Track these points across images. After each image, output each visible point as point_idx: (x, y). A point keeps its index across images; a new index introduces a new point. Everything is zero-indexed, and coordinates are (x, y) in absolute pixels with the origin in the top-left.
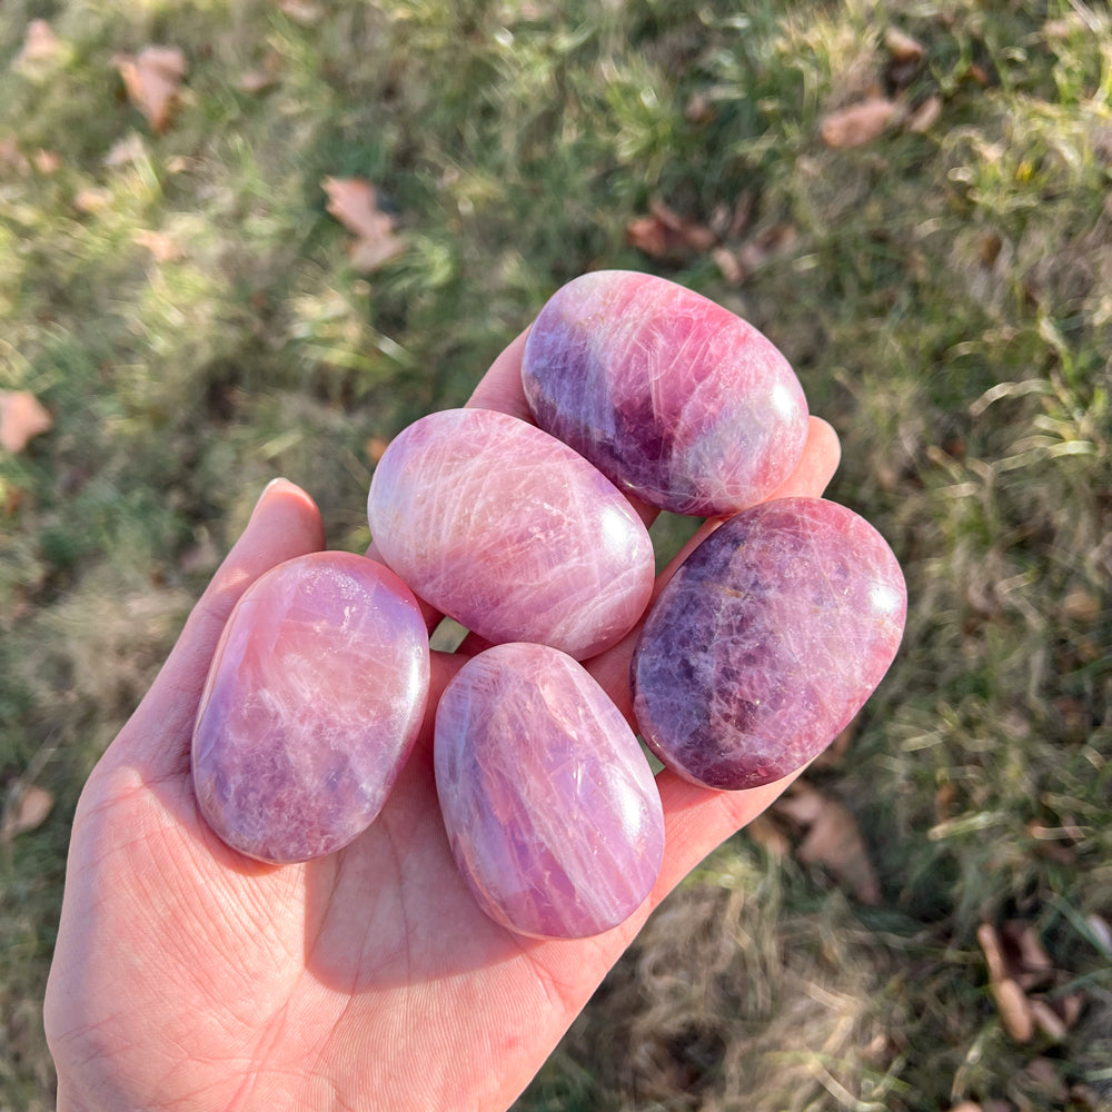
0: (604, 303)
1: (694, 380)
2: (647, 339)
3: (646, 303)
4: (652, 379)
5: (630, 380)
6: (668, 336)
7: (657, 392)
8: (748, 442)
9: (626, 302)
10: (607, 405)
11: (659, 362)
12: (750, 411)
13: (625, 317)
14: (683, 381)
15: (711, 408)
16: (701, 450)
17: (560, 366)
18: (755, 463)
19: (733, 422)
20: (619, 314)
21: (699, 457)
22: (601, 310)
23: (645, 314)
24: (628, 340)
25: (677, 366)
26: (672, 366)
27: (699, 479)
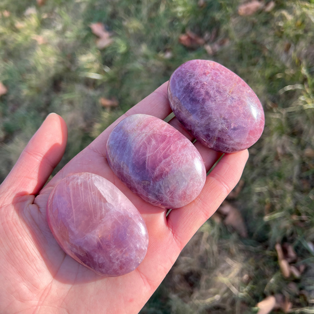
0: (137, 125)
1: (162, 158)
2: (149, 141)
3: (152, 128)
4: (148, 155)
5: (140, 154)
6: (157, 141)
7: (148, 159)
8: (179, 184)
9: (145, 126)
10: (130, 162)
11: (151, 149)
12: (181, 173)
13: (143, 131)
14: (158, 157)
15: (167, 169)
16: (161, 184)
17: (117, 145)
18: (181, 192)
19: (174, 176)
21: (160, 187)
22: (136, 127)
23: (151, 132)
24: (142, 140)
25: (157, 152)
26: (155, 152)
27: (159, 194)
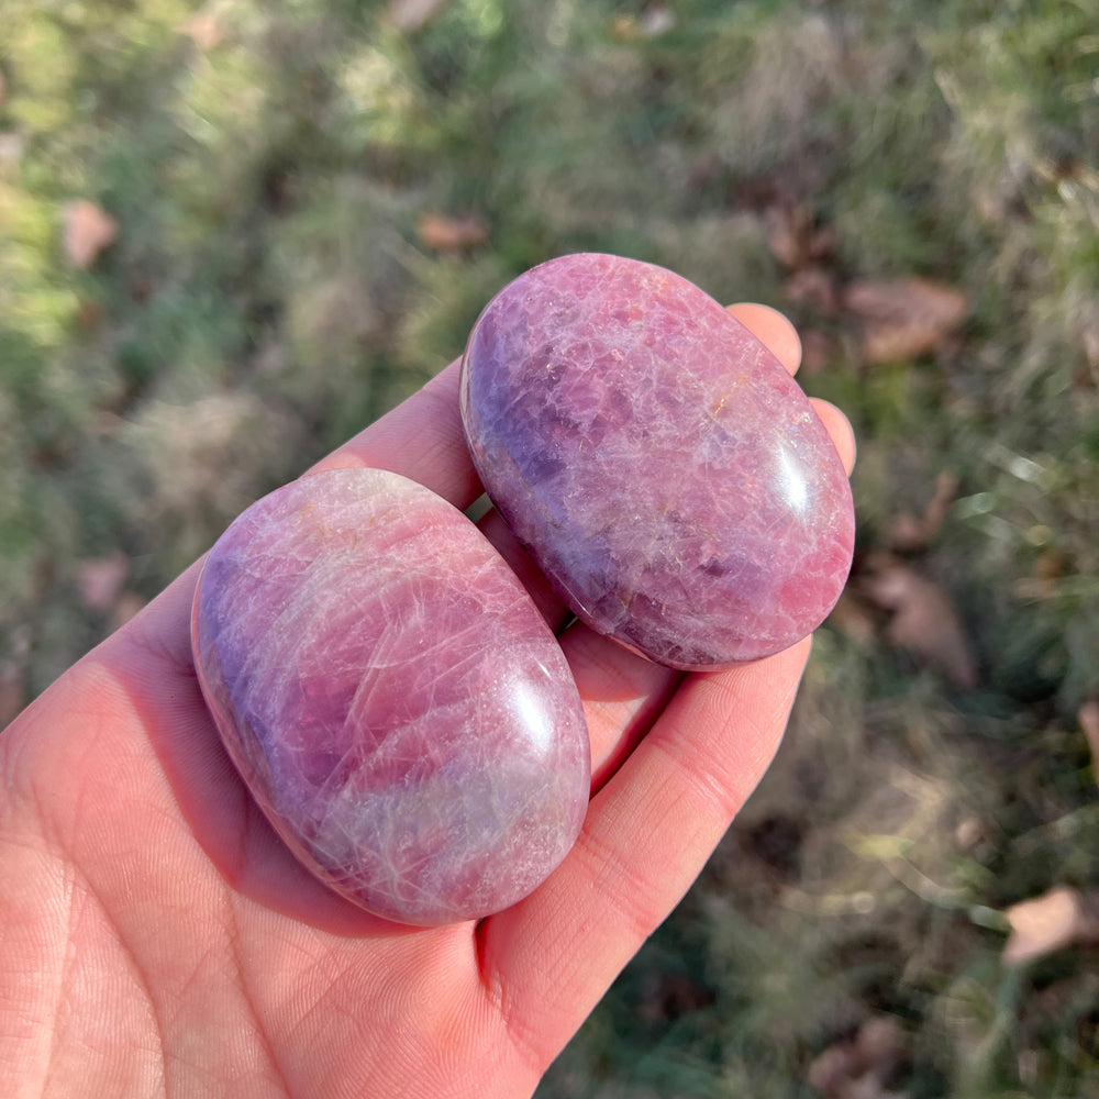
0: (372, 521)
1: (431, 697)
2: (401, 606)
3: (431, 553)
4: (375, 664)
5: (341, 649)
6: (432, 613)
7: (370, 685)
8: (462, 831)
9: (405, 536)
10: (289, 666)
11: (396, 644)
12: (489, 788)
13: (389, 555)
14: (416, 689)
15: (435, 753)
16: (387, 807)
17: (257, 575)
18: (459, 866)
19: (457, 791)
20: (385, 546)
21: (381, 818)
22: (363, 528)
23: (420, 567)
24: (372, 589)
25: (420, 664)
26: (412, 660)
27: (364, 848)
